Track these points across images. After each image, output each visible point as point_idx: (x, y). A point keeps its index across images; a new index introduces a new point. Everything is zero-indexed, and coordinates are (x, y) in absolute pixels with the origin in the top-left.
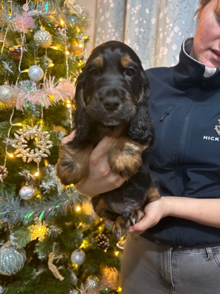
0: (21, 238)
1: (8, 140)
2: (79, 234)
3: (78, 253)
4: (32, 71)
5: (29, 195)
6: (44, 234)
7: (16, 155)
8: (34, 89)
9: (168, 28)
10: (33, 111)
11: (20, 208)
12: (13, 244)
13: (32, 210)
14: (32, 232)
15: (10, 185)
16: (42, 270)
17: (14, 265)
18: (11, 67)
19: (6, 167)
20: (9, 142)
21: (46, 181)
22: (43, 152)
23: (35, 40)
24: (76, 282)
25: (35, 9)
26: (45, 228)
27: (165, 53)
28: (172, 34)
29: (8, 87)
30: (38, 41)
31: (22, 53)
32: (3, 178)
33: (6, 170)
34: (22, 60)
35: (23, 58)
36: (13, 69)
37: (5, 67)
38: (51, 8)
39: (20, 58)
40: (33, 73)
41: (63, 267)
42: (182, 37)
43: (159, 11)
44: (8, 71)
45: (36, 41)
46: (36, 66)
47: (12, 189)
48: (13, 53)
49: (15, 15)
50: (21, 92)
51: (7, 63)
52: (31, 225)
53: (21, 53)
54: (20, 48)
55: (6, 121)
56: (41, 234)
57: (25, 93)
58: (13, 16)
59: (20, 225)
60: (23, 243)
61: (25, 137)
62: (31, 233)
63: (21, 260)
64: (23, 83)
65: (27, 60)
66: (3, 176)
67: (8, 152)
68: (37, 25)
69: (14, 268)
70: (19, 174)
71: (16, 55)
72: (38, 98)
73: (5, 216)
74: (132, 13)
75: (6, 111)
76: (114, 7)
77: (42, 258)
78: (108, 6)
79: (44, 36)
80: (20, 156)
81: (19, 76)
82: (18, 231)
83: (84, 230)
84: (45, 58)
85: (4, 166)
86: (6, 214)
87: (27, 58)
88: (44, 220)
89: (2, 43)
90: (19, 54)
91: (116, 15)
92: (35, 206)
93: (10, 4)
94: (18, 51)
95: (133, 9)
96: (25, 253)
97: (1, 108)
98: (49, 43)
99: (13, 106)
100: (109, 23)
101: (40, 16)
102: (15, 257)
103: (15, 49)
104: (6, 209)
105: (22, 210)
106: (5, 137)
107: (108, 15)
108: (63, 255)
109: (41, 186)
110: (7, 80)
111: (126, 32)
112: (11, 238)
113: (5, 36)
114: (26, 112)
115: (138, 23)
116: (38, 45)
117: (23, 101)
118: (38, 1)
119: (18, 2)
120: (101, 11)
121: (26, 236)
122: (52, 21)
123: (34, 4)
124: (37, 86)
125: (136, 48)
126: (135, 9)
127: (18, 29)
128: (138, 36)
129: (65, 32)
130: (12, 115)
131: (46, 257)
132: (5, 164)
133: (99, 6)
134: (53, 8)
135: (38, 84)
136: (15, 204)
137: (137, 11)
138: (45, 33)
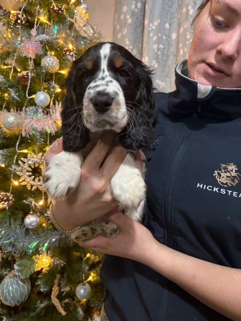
0: (25, 268)
1: (14, 167)
2: (83, 267)
3: (83, 286)
4: (38, 98)
5: (33, 224)
6: (48, 265)
7: (21, 182)
8: (40, 115)
10: (37, 139)
11: (25, 237)
12: (17, 274)
13: (36, 240)
14: (37, 262)
15: (17, 212)
16: (47, 302)
17: (17, 296)
18: (17, 94)
20: (15, 169)
23: (42, 66)
24: (82, 318)
25: (43, 33)
26: (50, 258)
29: (14, 114)
30: (45, 67)
31: (30, 78)
32: (9, 205)
33: (12, 197)
34: (30, 85)
35: (30, 83)
36: (19, 96)
37: (11, 94)
38: (59, 31)
39: (28, 83)
40: (39, 99)
41: (69, 300)
43: (179, 26)
44: (14, 98)
45: (43, 67)
46: (42, 92)
47: (18, 217)
48: (21, 79)
49: (24, 40)
50: (27, 119)
51: (14, 90)
52: (36, 255)
53: (28, 79)
54: (28, 74)
55: (13, 147)
56: (45, 265)
57: (31, 119)
58: (22, 41)
59: (25, 255)
60: (26, 273)
61: (30, 165)
62: (35, 263)
63: (25, 291)
64: (29, 109)
65: (34, 85)
66: (9, 203)
67: (14, 179)
68: (44, 51)
69: (17, 299)
70: (24, 202)
71: (24, 81)
72: (44, 124)
73: (9, 244)
74: (150, 29)
75: (13, 137)
76: (131, 23)
77: (44, 291)
78: (125, 22)
79: (51, 62)
80: (25, 184)
81: (26, 101)
82: (23, 261)
83: (92, 261)
84: (51, 84)
85: (10, 193)
86: (11, 243)
87: (35, 83)
88: (49, 250)
89: (11, 68)
90: (27, 79)
91: (134, 31)
92: (40, 236)
93: (19, 29)
94: (26, 77)
95: (151, 25)
96: (30, 284)
97: (8, 135)
98: (56, 68)
99: (19, 132)
100: (127, 40)
101: (47, 41)
102: (19, 287)
103: (23, 75)
104: (10, 237)
105: (27, 239)
106: (11, 164)
107: (125, 31)
108: (70, 288)
109: (46, 215)
110: (13, 107)
111: (143, 49)
112: (15, 267)
113: (14, 62)
114: (31, 139)
115: (157, 39)
116: (44, 71)
117: (28, 127)
118: (46, 26)
119: (27, 27)
120: (118, 27)
121: (31, 266)
122: (61, 45)
123: (42, 28)
124: (43, 111)
125: (154, 65)
126: (153, 25)
127: (26, 54)
128: (157, 53)
129: (74, 55)
130: (19, 141)
131: (49, 289)
132: (11, 191)
133: (116, 23)
134: (62, 31)
135: (45, 109)
136: (19, 233)
137: (156, 26)
138: (51, 59)
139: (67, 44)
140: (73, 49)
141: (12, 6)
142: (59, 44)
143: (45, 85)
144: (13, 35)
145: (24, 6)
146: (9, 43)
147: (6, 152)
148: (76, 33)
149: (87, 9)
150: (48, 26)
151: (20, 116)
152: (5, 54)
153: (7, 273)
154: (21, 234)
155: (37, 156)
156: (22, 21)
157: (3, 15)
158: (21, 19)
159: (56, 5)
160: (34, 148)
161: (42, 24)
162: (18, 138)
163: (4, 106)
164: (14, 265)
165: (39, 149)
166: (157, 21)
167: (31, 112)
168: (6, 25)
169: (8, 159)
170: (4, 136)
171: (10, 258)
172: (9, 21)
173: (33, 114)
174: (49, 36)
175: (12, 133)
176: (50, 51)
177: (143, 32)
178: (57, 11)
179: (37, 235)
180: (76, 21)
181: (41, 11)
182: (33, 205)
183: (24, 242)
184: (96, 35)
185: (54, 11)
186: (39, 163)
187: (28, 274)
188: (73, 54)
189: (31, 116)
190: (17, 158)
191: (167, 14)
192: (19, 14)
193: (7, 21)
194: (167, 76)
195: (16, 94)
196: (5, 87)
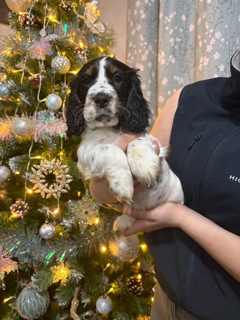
0: (42, 280)
1: (27, 174)
2: (103, 279)
3: (103, 300)
4: (49, 100)
5: (49, 234)
6: (66, 276)
7: (35, 190)
8: (52, 119)
9: (208, 35)
10: (49, 144)
11: (41, 247)
12: (34, 286)
13: (53, 250)
14: (54, 274)
15: (32, 221)
16: (67, 316)
17: (35, 309)
18: (28, 98)
19: (26, 202)
20: (28, 177)
21: (67, 218)
22: (63, 187)
23: (52, 67)
25: (53, 33)
26: (68, 269)
27: (206, 64)
28: (213, 41)
29: (24, 119)
30: (55, 68)
31: (41, 81)
32: (23, 214)
33: (27, 206)
34: (41, 88)
35: (41, 86)
36: (29, 100)
37: (21, 98)
38: (69, 30)
39: (39, 86)
40: (50, 102)
41: (90, 312)
42: (225, 44)
43: (197, 16)
44: (24, 102)
45: (54, 68)
46: (53, 94)
47: (34, 226)
48: (32, 83)
49: (33, 42)
50: (39, 123)
51: (24, 94)
52: (54, 265)
53: (39, 82)
54: (39, 77)
55: (26, 154)
56: (63, 276)
57: (43, 124)
58: (31, 43)
59: (42, 266)
60: (44, 285)
61: (43, 172)
62: (53, 275)
63: (43, 304)
64: (41, 113)
65: (46, 88)
66: (24, 212)
67: (27, 187)
68: (54, 51)
69: (35, 313)
70: (39, 211)
71: (35, 85)
72: (56, 128)
73: (25, 255)
74: (165, 22)
75: (26, 143)
76: (145, 18)
77: (62, 305)
78: (139, 18)
79: (61, 62)
80: (39, 192)
81: (38, 105)
82: (40, 273)
83: (113, 271)
84: (62, 85)
85: (25, 202)
86: (27, 254)
87: (46, 86)
88: (67, 261)
89: (21, 72)
90: (37, 82)
91: (149, 26)
92: (56, 246)
93: (28, 31)
94: (37, 80)
95: (166, 18)
96: (48, 296)
97: (20, 141)
98: (67, 69)
99: (32, 138)
100: (141, 36)
101: (57, 41)
102: (37, 300)
103: (34, 78)
104: (26, 248)
105: (44, 250)
106: (24, 171)
107: (139, 27)
108: (91, 299)
109: (62, 224)
110: (24, 112)
111: (159, 44)
112: (32, 279)
113: (24, 65)
114: (44, 144)
115: (173, 32)
116: (54, 72)
117: (41, 132)
118: (55, 25)
119: (36, 28)
120: (131, 24)
121: (48, 277)
122: (72, 44)
123: (51, 28)
124: (55, 115)
125: (171, 60)
126: (169, 18)
127: (35, 56)
128: (173, 47)
129: (86, 54)
130: (31, 147)
131: (67, 304)
132: (25, 199)
133: (129, 19)
134: (72, 30)
135: (57, 113)
136: (36, 243)
137: (172, 19)
138: (61, 59)
139: (78, 43)
140: (85, 48)
141: (19, 7)
142: (69, 43)
143: (56, 87)
144: (23, 37)
145: (32, 6)
146: (19, 46)
147: (18, 159)
148: (87, 30)
149: (97, 5)
150: (58, 25)
151: (32, 121)
152: (16, 58)
153: (25, 285)
154: (38, 244)
155: (50, 162)
156: (30, 22)
157: (11, 17)
158: (29, 20)
159: (65, 3)
160: (47, 154)
161: (51, 24)
162: (30, 144)
163: (16, 112)
164: (31, 277)
165: (53, 155)
166: (173, 13)
167: (43, 116)
168: (14, 28)
169: (21, 166)
170: (16, 143)
171: (27, 270)
172: (17, 23)
173: (44, 118)
174: (58, 36)
175: (25, 139)
176: (60, 51)
177: (158, 26)
178: (66, 9)
179: (53, 246)
180: (86, 18)
181: (50, 10)
182: (48, 214)
183: (40, 252)
184: (108, 32)
185: (63, 9)
186: (52, 169)
187: (45, 287)
188: (84, 53)
189: (43, 121)
190: (30, 165)
191: (183, 5)
192: (28, 15)
193: (15, 23)
194: (185, 72)
195: (26, 98)
196: (15, 92)
